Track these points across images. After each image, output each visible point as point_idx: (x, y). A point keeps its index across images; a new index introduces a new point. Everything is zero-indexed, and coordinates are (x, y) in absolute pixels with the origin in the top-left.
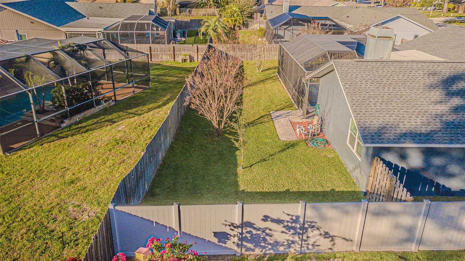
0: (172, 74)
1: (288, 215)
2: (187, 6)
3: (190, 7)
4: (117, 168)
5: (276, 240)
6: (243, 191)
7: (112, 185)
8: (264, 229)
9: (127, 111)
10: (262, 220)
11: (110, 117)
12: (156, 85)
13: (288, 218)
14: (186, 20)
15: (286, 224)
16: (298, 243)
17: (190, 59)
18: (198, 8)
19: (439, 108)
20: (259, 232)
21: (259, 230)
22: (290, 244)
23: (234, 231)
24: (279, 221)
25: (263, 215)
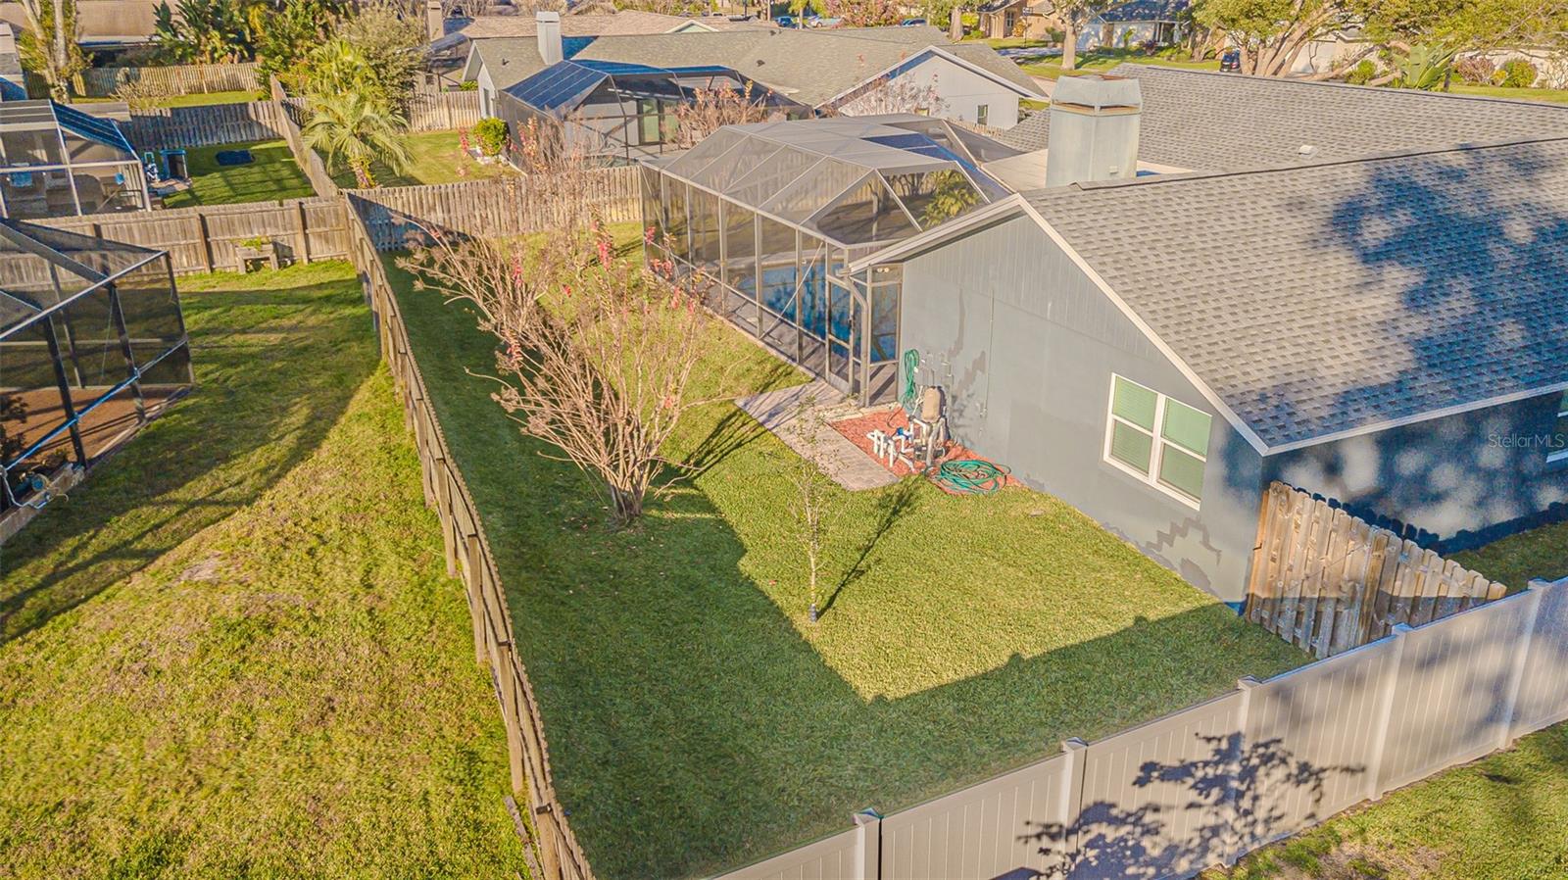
0: (251, 322)
1: (1209, 740)
2: (113, 59)
3: (130, 63)
4: (321, 743)
5: (1170, 840)
6: (880, 699)
7: (359, 819)
8: (1140, 814)
9: (167, 497)
10: (1134, 784)
11: (106, 537)
12: (212, 372)
13: (1205, 752)
14: (154, 111)
15: (1200, 774)
16: (1232, 828)
17: (278, 257)
18: (163, 65)
19: (1375, 302)
20: (1124, 831)
21: (1122, 822)
22: (1209, 839)
23: (1051, 855)
24: (1179, 773)
25: (1140, 764)
